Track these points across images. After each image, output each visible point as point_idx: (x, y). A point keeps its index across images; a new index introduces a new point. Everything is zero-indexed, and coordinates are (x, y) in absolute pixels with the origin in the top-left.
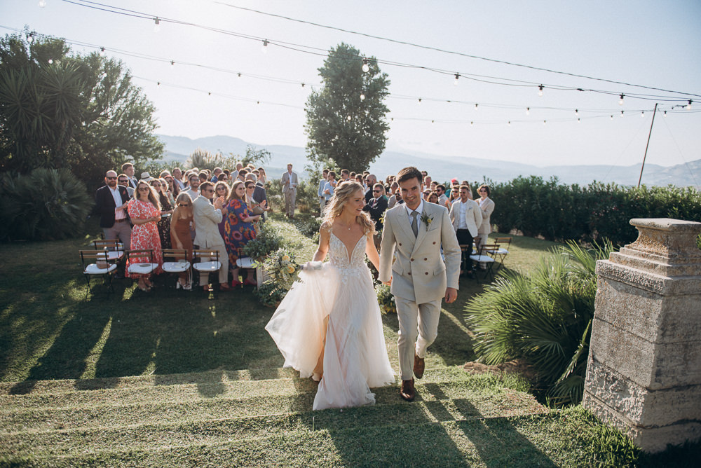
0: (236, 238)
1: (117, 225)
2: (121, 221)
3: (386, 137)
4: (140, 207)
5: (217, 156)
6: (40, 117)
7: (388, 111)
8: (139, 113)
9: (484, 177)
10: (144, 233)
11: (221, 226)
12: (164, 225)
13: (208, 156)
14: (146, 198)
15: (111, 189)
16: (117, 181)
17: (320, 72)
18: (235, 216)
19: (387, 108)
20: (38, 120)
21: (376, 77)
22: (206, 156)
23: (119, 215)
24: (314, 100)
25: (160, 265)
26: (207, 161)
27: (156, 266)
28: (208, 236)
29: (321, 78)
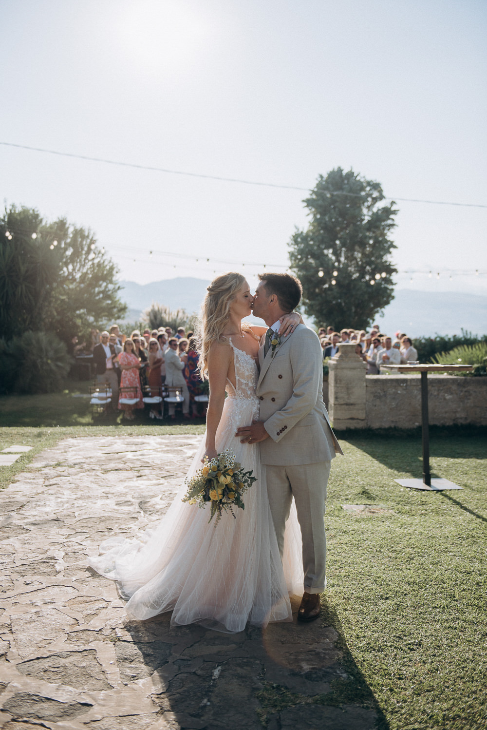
0: (194, 380)
1: (107, 372)
2: (110, 369)
3: (394, 281)
4: (127, 358)
5: (178, 312)
6: (24, 286)
7: (395, 247)
8: (104, 274)
9: (462, 329)
10: (131, 376)
11: (183, 371)
12: (142, 371)
13: (167, 312)
14: (130, 352)
15: (104, 346)
16: (108, 340)
17: (305, 204)
18: (193, 363)
19: (394, 244)
20: (22, 288)
21: (380, 205)
22: (165, 312)
23: (109, 365)
24: (298, 239)
25: (141, 399)
26: (167, 318)
27: (137, 400)
28: (173, 377)
29: (307, 211)
